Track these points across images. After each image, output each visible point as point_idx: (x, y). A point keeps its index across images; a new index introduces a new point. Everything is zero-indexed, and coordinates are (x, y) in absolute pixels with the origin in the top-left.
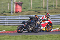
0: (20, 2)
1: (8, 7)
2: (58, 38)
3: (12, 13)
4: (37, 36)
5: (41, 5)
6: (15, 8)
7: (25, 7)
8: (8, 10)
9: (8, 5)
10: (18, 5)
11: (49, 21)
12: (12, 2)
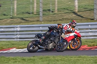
2: (58, 61)
5: (31, 9)
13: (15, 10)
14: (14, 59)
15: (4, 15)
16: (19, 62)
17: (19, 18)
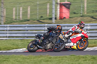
0: (66, 2)
1: (48, 10)
3: (54, 20)
4: (95, 56)
6: (59, 12)
7: (75, 11)
8: (48, 14)
9: (48, 6)
10: (63, 7)
11: (83, 33)
12: (54, 3)
13: (86, 8)
14: (83, 58)
15: (75, 13)
16: (89, 60)
17: (89, 16)
